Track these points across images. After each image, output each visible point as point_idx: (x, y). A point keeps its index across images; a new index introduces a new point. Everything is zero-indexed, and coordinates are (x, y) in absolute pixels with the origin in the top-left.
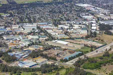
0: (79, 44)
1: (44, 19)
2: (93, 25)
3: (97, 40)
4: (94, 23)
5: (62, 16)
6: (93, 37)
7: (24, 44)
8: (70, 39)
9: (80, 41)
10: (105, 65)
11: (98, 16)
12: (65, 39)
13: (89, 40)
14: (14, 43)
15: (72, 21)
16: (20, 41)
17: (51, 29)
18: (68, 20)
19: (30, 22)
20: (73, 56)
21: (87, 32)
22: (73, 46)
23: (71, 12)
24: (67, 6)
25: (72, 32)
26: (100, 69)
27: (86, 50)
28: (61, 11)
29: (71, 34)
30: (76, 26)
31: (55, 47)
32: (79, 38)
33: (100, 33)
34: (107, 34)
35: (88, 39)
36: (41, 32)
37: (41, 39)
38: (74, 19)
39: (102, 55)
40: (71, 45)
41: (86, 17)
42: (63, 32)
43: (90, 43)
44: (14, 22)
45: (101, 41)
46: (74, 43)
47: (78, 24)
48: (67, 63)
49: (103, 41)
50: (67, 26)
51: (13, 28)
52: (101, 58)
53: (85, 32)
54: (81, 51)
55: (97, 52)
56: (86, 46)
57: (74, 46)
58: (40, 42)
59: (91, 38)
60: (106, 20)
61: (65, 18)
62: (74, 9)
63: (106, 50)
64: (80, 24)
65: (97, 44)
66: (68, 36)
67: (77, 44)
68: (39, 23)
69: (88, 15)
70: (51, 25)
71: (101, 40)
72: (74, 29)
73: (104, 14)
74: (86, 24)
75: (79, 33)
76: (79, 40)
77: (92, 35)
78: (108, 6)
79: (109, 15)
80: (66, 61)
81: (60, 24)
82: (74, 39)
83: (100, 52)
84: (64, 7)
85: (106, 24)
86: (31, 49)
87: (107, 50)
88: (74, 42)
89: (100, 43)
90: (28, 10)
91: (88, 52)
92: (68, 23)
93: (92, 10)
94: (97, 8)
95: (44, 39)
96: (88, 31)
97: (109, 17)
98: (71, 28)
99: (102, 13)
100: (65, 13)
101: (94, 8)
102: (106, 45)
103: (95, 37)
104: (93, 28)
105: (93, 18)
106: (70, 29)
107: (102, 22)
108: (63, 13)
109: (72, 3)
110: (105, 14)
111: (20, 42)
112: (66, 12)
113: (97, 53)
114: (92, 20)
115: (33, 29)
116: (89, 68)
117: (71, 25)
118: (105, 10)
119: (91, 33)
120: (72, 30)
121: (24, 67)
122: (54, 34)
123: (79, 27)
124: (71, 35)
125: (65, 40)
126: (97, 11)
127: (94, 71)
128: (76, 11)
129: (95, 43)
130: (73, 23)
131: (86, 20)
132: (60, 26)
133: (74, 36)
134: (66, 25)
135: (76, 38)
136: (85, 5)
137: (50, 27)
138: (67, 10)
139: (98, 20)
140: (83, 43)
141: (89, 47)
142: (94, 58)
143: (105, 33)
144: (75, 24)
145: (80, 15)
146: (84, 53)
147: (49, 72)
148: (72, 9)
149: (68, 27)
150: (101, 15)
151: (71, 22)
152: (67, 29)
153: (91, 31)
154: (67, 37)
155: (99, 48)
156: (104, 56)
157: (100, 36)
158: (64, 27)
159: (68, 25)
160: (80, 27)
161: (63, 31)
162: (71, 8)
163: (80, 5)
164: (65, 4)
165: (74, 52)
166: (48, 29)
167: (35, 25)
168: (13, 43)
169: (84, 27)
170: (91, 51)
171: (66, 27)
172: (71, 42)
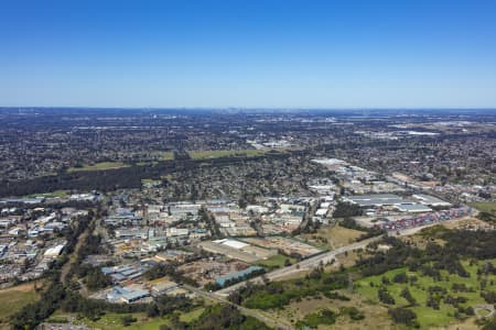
0: (269, 249)
1: (227, 192)
2: (323, 205)
3: (313, 241)
4: (328, 201)
6: (309, 232)
7: (150, 248)
8: (258, 236)
10: (299, 300)
11: (346, 185)
12: (245, 237)
13: (297, 240)
14: (133, 245)
15: (283, 196)
16: (145, 240)
17: (226, 214)
18: (275, 194)
19: (193, 199)
20: (236, 277)
21: (301, 220)
26: (283, 309)
27: (276, 263)
30: (284, 208)
31: (212, 254)
32: (277, 235)
33: (330, 225)
34: (345, 226)
35: (297, 237)
36: (202, 221)
37: (192, 236)
38: (290, 191)
39: (304, 276)
42: (250, 221)
44: (159, 200)
46: (258, 246)
48: (217, 293)
49: (326, 242)
50: (266, 206)
51: (149, 211)
52: (299, 283)
53: (296, 222)
54: (262, 266)
55: (298, 267)
56: (281, 252)
57: (254, 254)
58: (186, 244)
60: (359, 194)
61: (271, 189)
62: (303, 171)
63: (320, 264)
64: (296, 203)
66: (255, 230)
67: (264, 247)
68: (209, 202)
69: (325, 183)
70: (233, 204)
71: (322, 240)
72: (277, 214)
77: (309, 229)
78: (380, 163)
80: (217, 287)
81: (254, 203)
85: (352, 202)
86: (159, 258)
89: (317, 247)
90: (207, 171)
91: (278, 267)
92: (270, 201)
94: (354, 167)
95: (200, 235)
96: (304, 219)
97: (368, 188)
98: (272, 211)
99: (358, 179)
101: (347, 167)
102: (328, 251)
103: (312, 233)
106: (267, 214)
110: (363, 181)
111: (144, 243)
115: (190, 214)
116: (258, 307)
117: (276, 205)
119: (310, 223)
120: (272, 216)
121: (118, 301)
122: (227, 225)
123: (290, 209)
127: (267, 314)
128: (304, 174)
130: (283, 200)
131: (314, 194)
132: (249, 207)
133: (268, 229)
134: (265, 204)
135: (270, 235)
136: (331, 161)
137: (226, 210)
138: (286, 172)
139: (342, 193)
140: (280, 246)
141: (285, 255)
142: (283, 282)
143: (340, 225)
144: (285, 203)
146: (266, 270)
147: (165, 313)
148: (299, 169)
149: (266, 210)
150: (354, 184)
151: (279, 199)
152: (263, 214)
153: (310, 219)
154: (253, 232)
155: (307, 258)
156: (307, 278)
157: (326, 230)
158: (259, 209)
159: (270, 205)
160: (293, 209)
161: (250, 219)
163: (322, 162)
166: (219, 214)
167: (199, 205)
168: (127, 245)
169: (300, 210)
170: (285, 266)
171: (261, 210)
172: (252, 245)
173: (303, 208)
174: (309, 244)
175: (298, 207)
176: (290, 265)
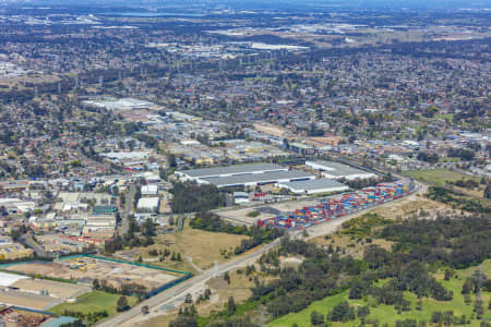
0: (72, 281)
2: (144, 189)
3: (152, 260)
4: (152, 182)
5: (11, 158)
6: (137, 243)
8: (36, 257)
9: (77, 268)
11: (175, 150)
12: (9, 262)
13: (120, 261)
15: (56, 177)
18: (38, 173)
21: (114, 222)
22: (43, 292)
23: (56, 135)
24: (40, 112)
25: (46, 225)
27: (100, 308)
28: (12, 134)
29: (39, 238)
30: (69, 201)
32: (77, 253)
33: (174, 227)
34: (203, 227)
35: (118, 254)
38: (66, 166)
40: (35, 288)
41: (122, 155)
42: (8, 230)
43: (119, 271)
45: (173, 259)
46: (46, 278)
47: (79, 190)
49: (179, 259)
50: (29, 199)
53: (104, 226)
54: (73, 315)
55: (146, 311)
57: (45, 294)
59: (127, 248)
60: (204, 165)
61: (25, 163)
62: (74, 124)
63: (186, 302)
64: (89, 188)
65: (153, 275)
66: (27, 247)
67: (60, 280)
69: (131, 146)
71: (170, 257)
72: (59, 213)
73: (199, 139)
74: (116, 188)
75: (80, 229)
76: (75, 262)
77: (136, 237)
78: (223, 105)
79: (223, 145)
82: (51, 260)
83: (160, 313)
84: (28, 116)
85: (200, 182)
87: (190, 301)
88: (49, 275)
89: (165, 271)
91: (105, 315)
92: (33, 188)
93: (151, 124)
94: (176, 114)
96: (119, 219)
97: (218, 153)
98: (47, 207)
99: (192, 137)
100: (27, 142)
101: (162, 113)
102: (190, 276)
103: (146, 245)
104: (143, 203)
105: (152, 160)
106: (39, 213)
107: (185, 177)
108: (18, 141)
109: (70, 96)
110: (204, 140)
112: (34, 135)
113: (146, 317)
114: (146, 169)
117: (49, 195)
118: (208, 123)
119: (134, 227)
120: (50, 216)
123: (82, 201)
124: (39, 243)
125: (12, 267)
126: (173, 126)
128: (83, 131)
129: (143, 270)
130: (60, 185)
131: (117, 169)
133: (52, 243)
134: (26, 195)
135: (63, 255)
136: (125, 104)
138: (40, 127)
139: (173, 165)
140: (92, 275)
141: (114, 291)
143: (193, 225)
144: (66, 189)
145: (97, 149)
146: (85, 321)
148: (67, 121)
149: (32, 206)
150: (186, 146)
151: (50, 182)
152: (28, 215)
153: (131, 218)
155: (155, 292)
157: (170, 237)
158: (16, 204)
159: (35, 195)
160: (89, 202)
161: (6, 226)
162: (61, 119)
163: (101, 105)
164: (36, 99)
165: (44, 320)
169: (103, 201)
170: (119, 310)
171: (23, 207)
172: (33, 276)
173: (108, 197)
174: (148, 265)
175: (99, 197)
176: (127, 308)
